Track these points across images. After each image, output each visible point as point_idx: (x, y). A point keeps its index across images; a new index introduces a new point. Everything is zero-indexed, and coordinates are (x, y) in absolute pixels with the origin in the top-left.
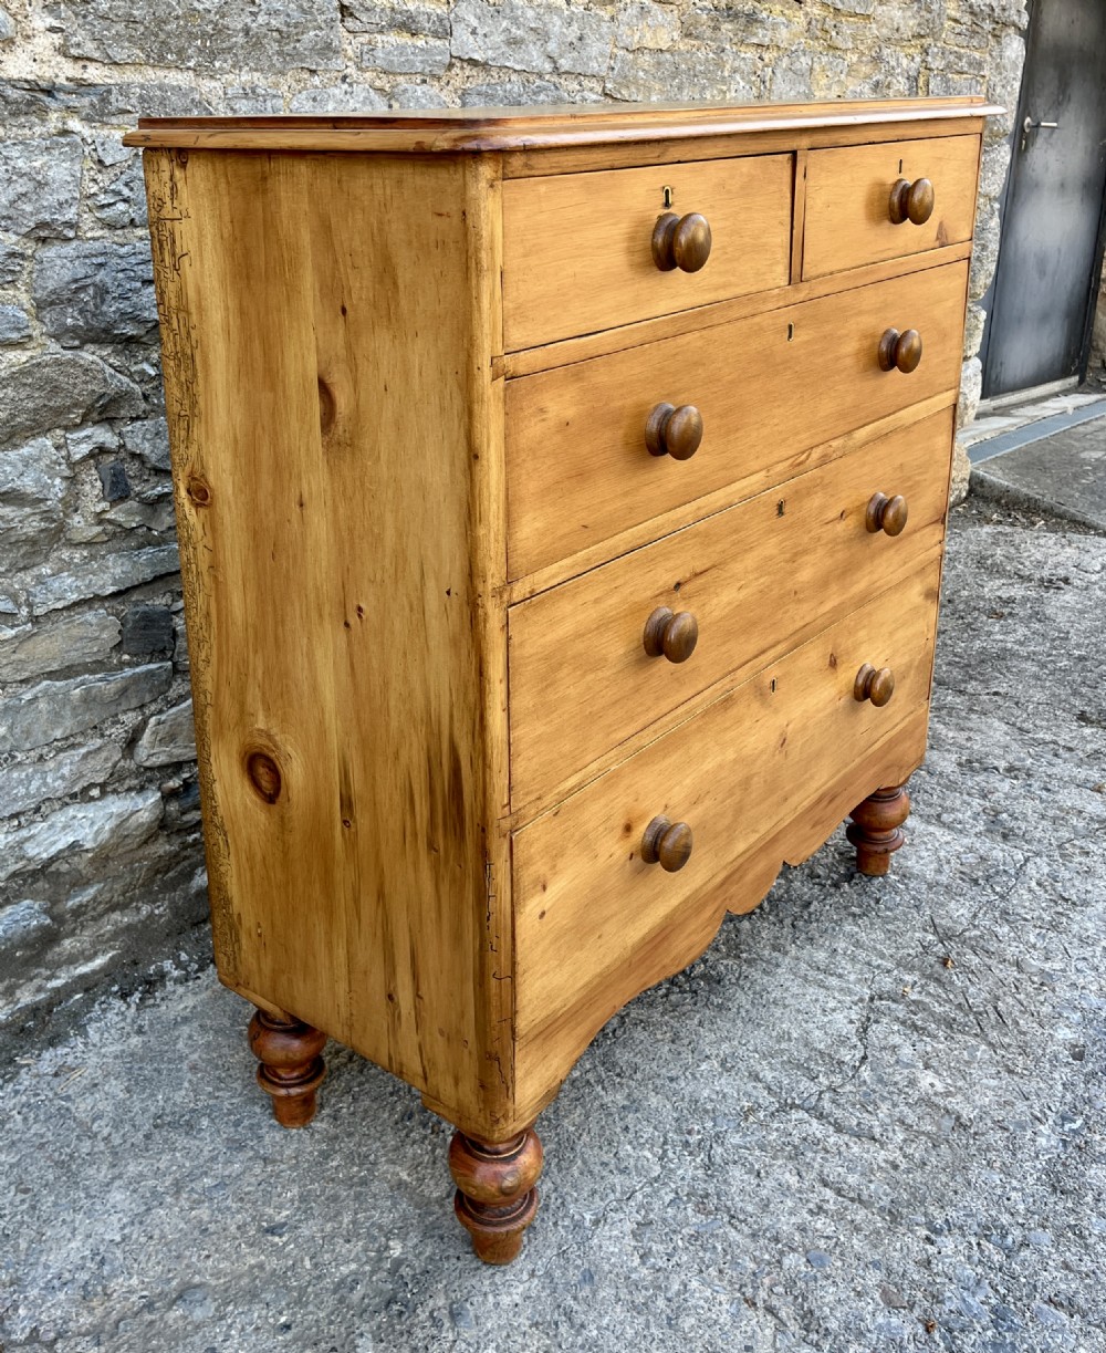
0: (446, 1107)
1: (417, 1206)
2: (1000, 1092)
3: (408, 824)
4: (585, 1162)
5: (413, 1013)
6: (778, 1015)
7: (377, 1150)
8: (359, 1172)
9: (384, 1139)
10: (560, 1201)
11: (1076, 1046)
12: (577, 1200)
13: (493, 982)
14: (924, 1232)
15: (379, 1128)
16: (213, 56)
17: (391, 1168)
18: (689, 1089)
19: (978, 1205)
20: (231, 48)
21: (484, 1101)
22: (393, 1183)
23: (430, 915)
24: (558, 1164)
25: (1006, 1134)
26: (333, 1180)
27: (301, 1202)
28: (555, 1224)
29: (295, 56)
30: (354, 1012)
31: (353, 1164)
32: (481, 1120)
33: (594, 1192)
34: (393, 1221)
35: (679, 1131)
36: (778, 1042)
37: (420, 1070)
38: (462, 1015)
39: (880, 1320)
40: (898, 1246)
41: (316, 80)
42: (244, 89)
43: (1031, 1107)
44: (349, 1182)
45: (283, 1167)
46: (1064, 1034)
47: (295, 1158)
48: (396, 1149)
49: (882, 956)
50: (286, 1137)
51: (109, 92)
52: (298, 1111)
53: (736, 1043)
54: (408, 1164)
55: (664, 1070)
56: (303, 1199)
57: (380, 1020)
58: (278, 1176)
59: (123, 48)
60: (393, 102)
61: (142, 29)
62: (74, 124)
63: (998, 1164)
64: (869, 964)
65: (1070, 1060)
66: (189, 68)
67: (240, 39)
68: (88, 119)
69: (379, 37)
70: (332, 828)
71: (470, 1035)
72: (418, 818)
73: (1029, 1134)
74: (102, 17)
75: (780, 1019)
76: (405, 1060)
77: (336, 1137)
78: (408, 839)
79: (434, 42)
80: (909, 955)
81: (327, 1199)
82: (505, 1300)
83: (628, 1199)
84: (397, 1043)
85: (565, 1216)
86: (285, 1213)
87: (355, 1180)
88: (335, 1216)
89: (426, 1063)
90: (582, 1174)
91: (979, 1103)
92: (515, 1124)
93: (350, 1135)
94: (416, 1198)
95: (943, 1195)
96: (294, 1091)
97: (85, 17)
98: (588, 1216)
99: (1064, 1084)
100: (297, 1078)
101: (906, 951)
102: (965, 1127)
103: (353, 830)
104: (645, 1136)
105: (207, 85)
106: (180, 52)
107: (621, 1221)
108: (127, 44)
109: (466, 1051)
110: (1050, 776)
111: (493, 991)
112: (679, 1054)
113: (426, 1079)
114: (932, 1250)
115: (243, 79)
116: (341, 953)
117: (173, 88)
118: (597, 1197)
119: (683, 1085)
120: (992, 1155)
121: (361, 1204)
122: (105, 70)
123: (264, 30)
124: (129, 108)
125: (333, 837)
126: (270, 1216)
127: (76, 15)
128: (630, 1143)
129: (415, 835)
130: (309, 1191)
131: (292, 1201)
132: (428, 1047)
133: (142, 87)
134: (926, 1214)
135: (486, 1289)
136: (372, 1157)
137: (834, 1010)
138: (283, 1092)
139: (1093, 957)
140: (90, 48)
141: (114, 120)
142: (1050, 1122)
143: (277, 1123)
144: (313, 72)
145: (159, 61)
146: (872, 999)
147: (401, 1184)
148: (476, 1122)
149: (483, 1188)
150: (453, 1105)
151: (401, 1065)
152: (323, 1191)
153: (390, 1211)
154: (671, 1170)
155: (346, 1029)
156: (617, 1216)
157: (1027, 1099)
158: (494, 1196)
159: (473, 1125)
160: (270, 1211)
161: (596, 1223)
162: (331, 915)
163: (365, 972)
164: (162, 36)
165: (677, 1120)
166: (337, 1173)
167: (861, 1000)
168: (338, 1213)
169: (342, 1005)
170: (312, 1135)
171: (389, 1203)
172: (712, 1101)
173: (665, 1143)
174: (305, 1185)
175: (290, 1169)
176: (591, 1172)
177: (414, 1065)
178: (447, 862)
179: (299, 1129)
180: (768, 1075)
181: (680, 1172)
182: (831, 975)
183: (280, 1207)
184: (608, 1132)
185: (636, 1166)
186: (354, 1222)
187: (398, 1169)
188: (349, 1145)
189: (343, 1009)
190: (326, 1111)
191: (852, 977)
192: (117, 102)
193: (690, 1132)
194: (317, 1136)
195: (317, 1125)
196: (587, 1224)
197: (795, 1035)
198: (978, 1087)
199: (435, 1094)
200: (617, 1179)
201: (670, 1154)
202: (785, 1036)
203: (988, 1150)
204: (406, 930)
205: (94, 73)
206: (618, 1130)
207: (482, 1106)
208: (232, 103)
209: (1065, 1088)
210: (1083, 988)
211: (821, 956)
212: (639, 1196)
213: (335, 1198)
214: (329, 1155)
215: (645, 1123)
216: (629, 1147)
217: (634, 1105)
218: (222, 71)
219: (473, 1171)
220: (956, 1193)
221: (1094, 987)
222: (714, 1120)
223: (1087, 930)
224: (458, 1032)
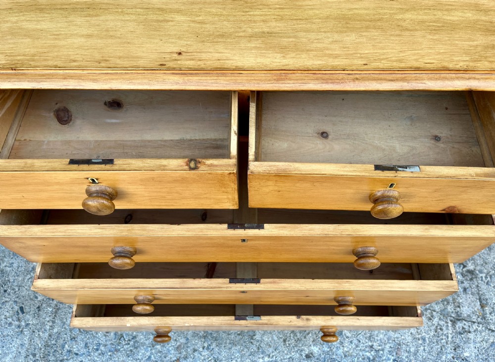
2: (273, 342)
11: (312, 354)
14: (206, 345)
19: (223, 354)
25: (257, 350)
39: (170, 348)
40: (196, 341)
43: (273, 352)
46: (315, 349)
63: (243, 352)
65: (304, 355)
73: (262, 356)
91: (264, 338)
95: (222, 344)
99: (291, 357)
102: (252, 338)
110: (478, 286)
114: (201, 349)
120: (246, 350)
134: (212, 343)
139: (363, 343)
142: (271, 360)
157: (275, 350)
198: (270, 335)
203: (247, 348)
209: (289, 358)
210: (343, 346)
220: (224, 347)
221: (345, 349)
223: (377, 336)
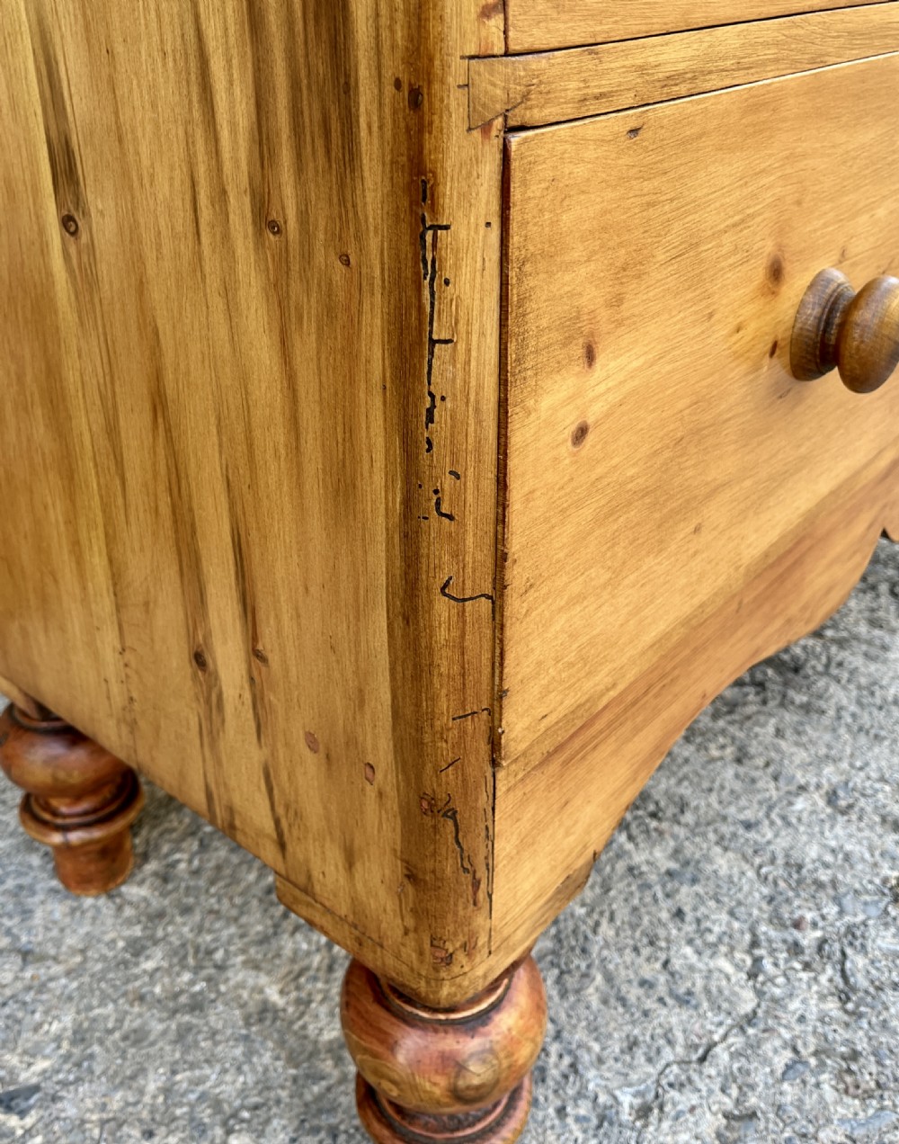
0: (328, 911)
1: (292, 1060)
3: (202, 170)
4: (609, 978)
5: (247, 696)
7: (230, 942)
8: (192, 983)
9: (244, 920)
10: (567, 1060)
12: (600, 1061)
13: (442, 609)
15: (238, 901)
17: (251, 978)
21: (414, 911)
22: (252, 1008)
23: (272, 437)
24: (558, 981)
26: (141, 998)
27: (73, 1043)
28: (561, 1112)
30: (135, 695)
31: (184, 967)
32: (409, 953)
33: (633, 1044)
34: (243, 1093)
35: (776, 920)
37: (269, 825)
38: (360, 699)
44: (172, 1004)
45: (56, 969)
47: (83, 951)
48: (264, 940)
50: (73, 911)
52: (92, 868)
53: (845, 765)
54: (284, 970)
55: (732, 810)
56: (80, 1037)
57: (184, 710)
58: (42, 988)
70: (44, 250)
71: (380, 747)
72: (225, 134)
76: (237, 801)
77: (161, 915)
78: (206, 214)
81: (125, 1038)
83: (702, 1059)
84: (218, 762)
85: (580, 1095)
86: (41, 1064)
87: (183, 999)
88: (133, 1077)
89: (280, 811)
90: (605, 1002)
92: (493, 960)
93: (186, 910)
94: (292, 1041)
96: (75, 837)
100: (85, 813)
103: (84, 238)
104: (716, 929)
107: (692, 1109)
109: (371, 792)
111: (442, 635)
112: (753, 781)
113: (282, 846)
116: (97, 562)
118: (640, 1057)
119: (769, 835)
121: (186, 1051)
125: (49, 274)
126: (11, 1072)
128: (690, 942)
129: (221, 194)
130: (94, 1020)
131: (58, 1039)
132: (284, 776)
136: (219, 955)
138: (57, 838)
143: (61, 886)
147: (266, 1011)
148: (398, 956)
149: (415, 1087)
150: (343, 909)
151: (231, 810)
152: (120, 1021)
153: (239, 1070)
154: (775, 1000)
155: (125, 730)
156: (685, 1099)
158: (438, 1103)
159: (390, 961)
160: (13, 1060)
161: (644, 1112)
162: (71, 479)
163: (147, 604)
165: (771, 900)
166: (152, 983)
168: (142, 1071)
169: (113, 680)
170: (120, 909)
171: (239, 1052)
172: (826, 866)
173: (755, 943)
174: (90, 1008)
175: (68, 973)
176: (623, 1000)
177: (257, 813)
178: (307, 256)
179: (97, 897)
181: (795, 1005)
183: (32, 1053)
184: (646, 920)
185: (707, 991)
186: (167, 1091)
187: (263, 979)
188: (182, 928)
189: (115, 689)
190: (151, 867)
193: (798, 925)
194: (129, 912)
195: (133, 891)
196: (626, 1116)
199: (302, 880)
200: (675, 1017)
201: (767, 963)
204: (220, 487)
206: (664, 915)
207: (410, 922)
212: (722, 1054)
213: (138, 1037)
214: (144, 948)
215: (712, 904)
216: (688, 950)
217: (686, 870)
219: (392, 1047)
222: (837, 900)
224: (352, 741)
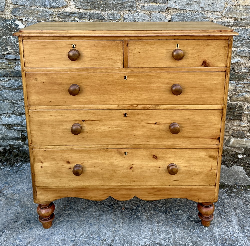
4: (73, 225)
6: (136, 231)
10: (62, 227)
12: (64, 229)
16: (106, 8)
18: (103, 229)
20: (109, 7)
29: (124, 8)
35: (91, 233)
36: (129, 235)
41: (130, 12)
42: (111, 14)
49: (174, 239)
51: (83, 14)
53: (123, 229)
55: (105, 224)
59: (87, 7)
60: (151, 17)
61: (90, 4)
62: (76, 19)
64: (169, 238)
66: (100, 10)
67: (112, 5)
68: (79, 18)
69: (147, 4)
74: (82, 2)
75: (135, 232)
79: (162, 5)
80: (180, 243)
82: (38, 232)
83: (69, 235)
92: (38, 201)
97: (79, 2)
98: (61, 232)
101: (180, 242)
104: (86, 230)
105: (104, 13)
106: (99, 7)
108: (88, 6)
112: (111, 223)
115: (112, 12)
117: (96, 13)
118: (66, 231)
122: (84, 11)
123: (117, 3)
124: (87, 17)
127: (78, 2)
128: (83, 229)
133: (90, 13)
135: (38, 229)
137: (146, 239)
140: (80, 7)
141: (84, 19)
144: (129, 11)
145: (94, 9)
146: (157, 243)
154: (80, 237)
156: (64, 236)
161: (60, 234)
164: (95, 5)
165: (93, 232)
167: (155, 242)
172: (103, 234)
173: (87, 233)
176: (72, 227)
180: (117, 238)
182: (159, 233)
184: (83, 225)
185: (77, 232)
191: (161, 237)
192: (84, 16)
193: (92, 235)
197: (132, 236)
201: (84, 235)
202: (130, 235)
205: (82, 11)
208: (109, 16)
211: (163, 229)
218: (108, 11)
222: (98, 236)
